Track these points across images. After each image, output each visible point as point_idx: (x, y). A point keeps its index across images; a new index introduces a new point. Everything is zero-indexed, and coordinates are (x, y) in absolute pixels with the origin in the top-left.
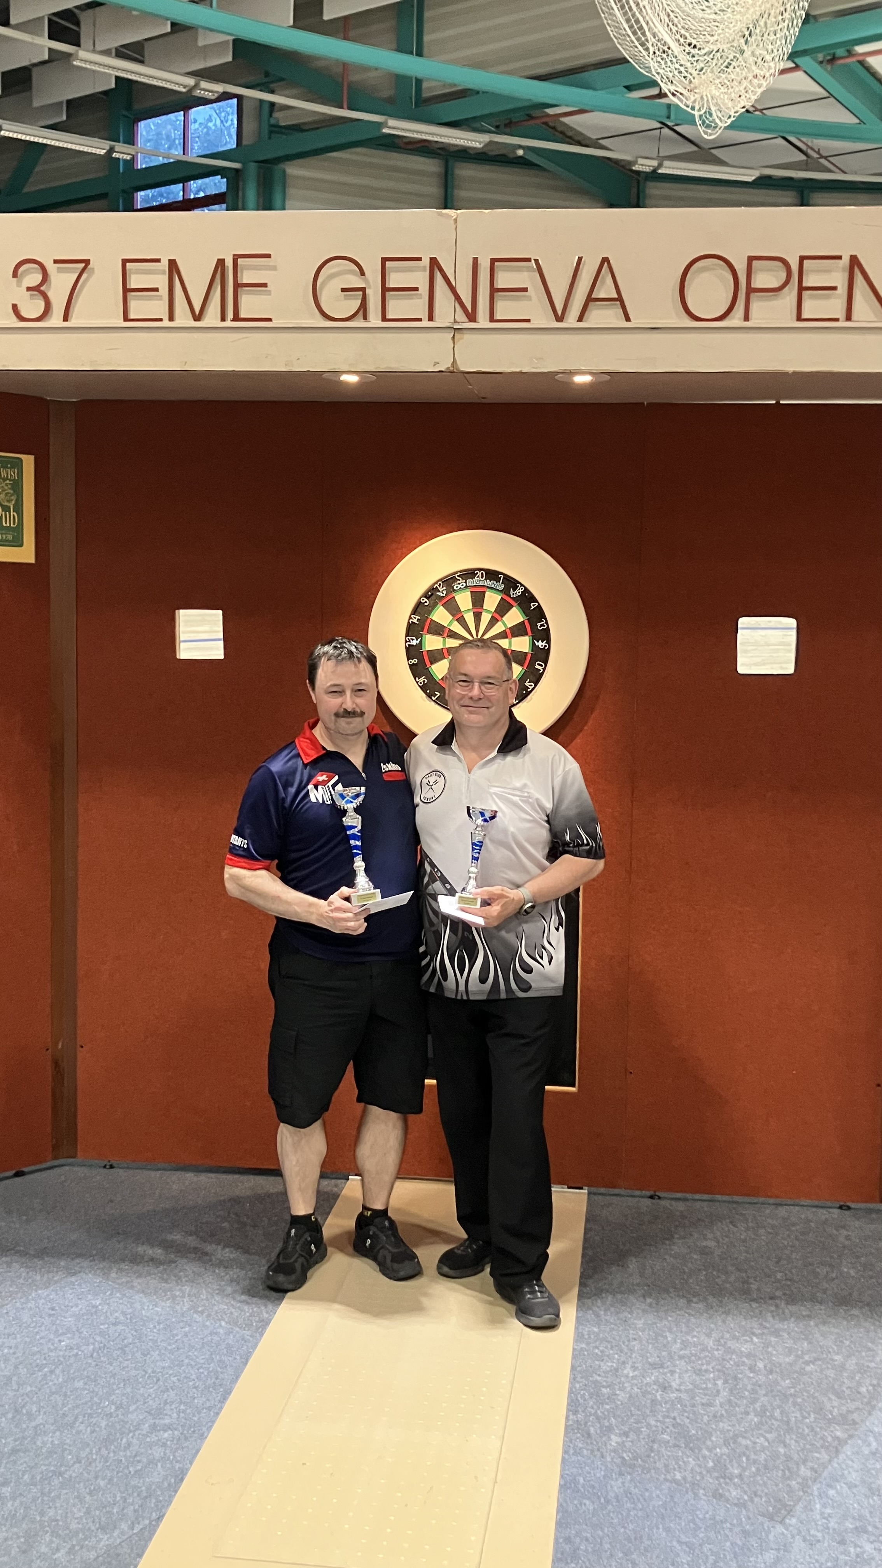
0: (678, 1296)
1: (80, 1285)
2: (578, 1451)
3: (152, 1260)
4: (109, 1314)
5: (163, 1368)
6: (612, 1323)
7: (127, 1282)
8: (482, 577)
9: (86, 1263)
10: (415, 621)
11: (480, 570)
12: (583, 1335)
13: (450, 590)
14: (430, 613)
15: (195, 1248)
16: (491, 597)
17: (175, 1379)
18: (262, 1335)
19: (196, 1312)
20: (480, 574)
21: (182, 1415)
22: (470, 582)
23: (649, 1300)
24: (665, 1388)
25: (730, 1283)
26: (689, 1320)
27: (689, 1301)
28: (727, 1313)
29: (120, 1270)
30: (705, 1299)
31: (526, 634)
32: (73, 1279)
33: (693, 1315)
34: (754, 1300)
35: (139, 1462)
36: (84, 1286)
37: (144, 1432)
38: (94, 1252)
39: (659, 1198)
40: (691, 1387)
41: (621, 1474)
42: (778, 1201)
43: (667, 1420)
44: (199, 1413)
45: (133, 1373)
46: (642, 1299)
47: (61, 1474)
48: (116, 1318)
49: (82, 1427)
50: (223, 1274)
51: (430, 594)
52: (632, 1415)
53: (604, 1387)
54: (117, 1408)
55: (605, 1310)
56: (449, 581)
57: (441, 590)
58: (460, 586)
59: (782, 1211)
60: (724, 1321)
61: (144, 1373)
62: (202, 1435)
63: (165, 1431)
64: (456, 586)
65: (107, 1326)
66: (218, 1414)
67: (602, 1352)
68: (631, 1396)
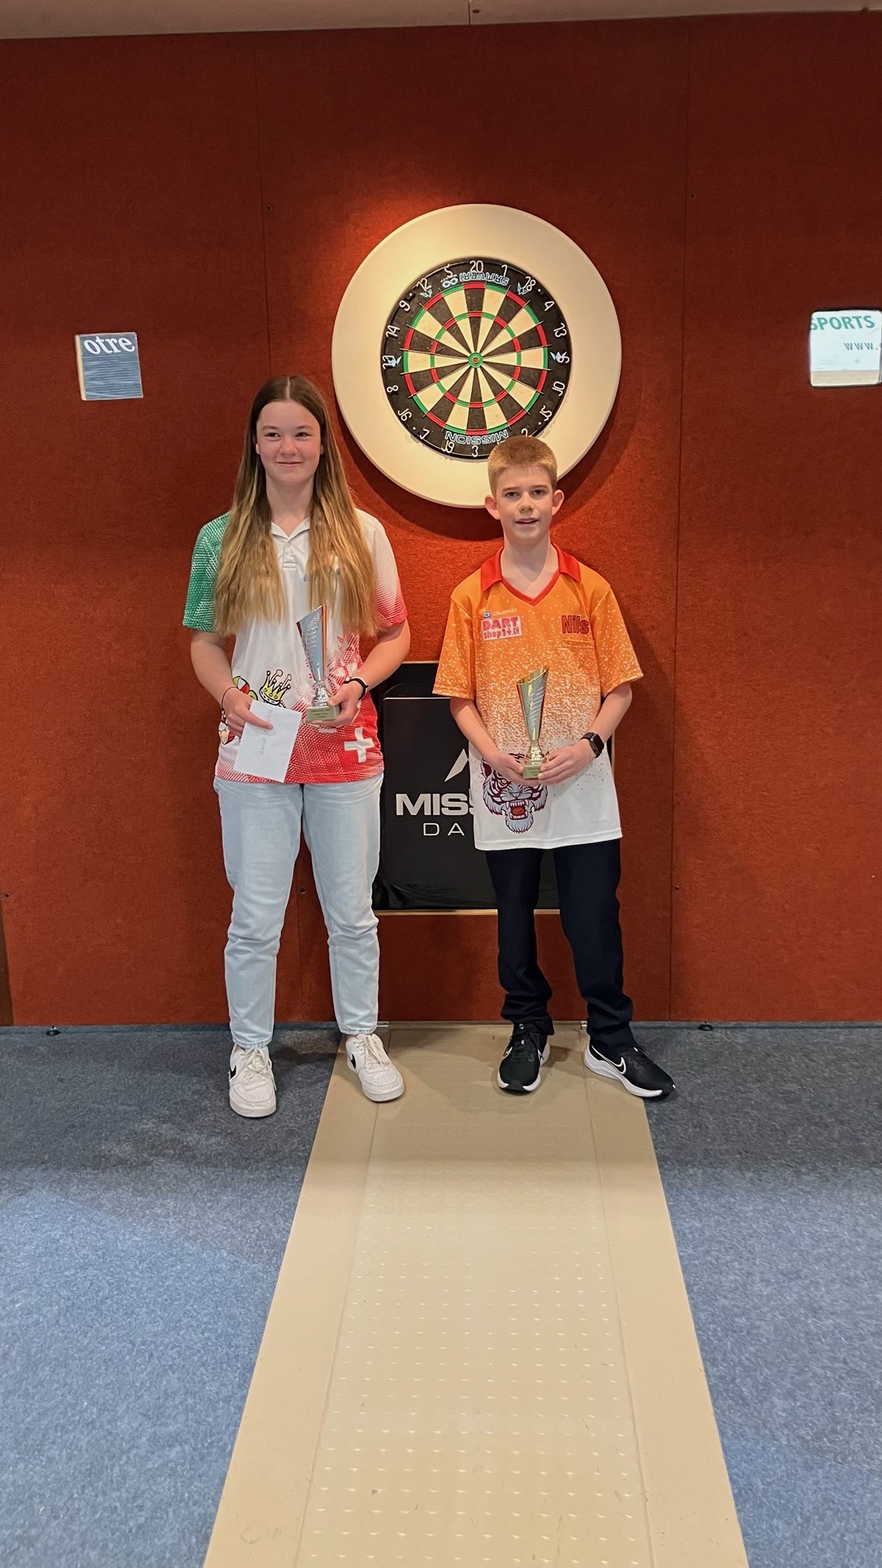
0: (782, 1165)
1: (32, 1208)
3: (121, 1162)
4: (74, 1251)
6: (714, 1214)
7: (93, 1199)
8: (480, 270)
9: (38, 1175)
10: (393, 333)
11: (476, 259)
12: (684, 1235)
13: (438, 288)
14: (411, 320)
15: (173, 1140)
16: (492, 295)
17: (173, 1353)
18: (278, 1269)
19: (188, 1238)
20: (476, 264)
21: (191, 1415)
22: (465, 276)
23: (749, 1175)
24: (815, 1311)
25: (836, 1141)
26: (807, 1202)
27: (798, 1173)
28: (848, 1184)
29: (83, 1181)
30: (814, 1168)
31: (540, 345)
32: (23, 1200)
33: (809, 1193)
34: (874, 1164)
35: (141, 1508)
36: (37, 1210)
37: (142, 1452)
38: (46, 1157)
39: (711, 1028)
40: (847, 1306)
43: (837, 1365)
44: (215, 1410)
45: (116, 1346)
46: (737, 1173)
47: (31, 1544)
48: (85, 1257)
49: (54, 1452)
50: (213, 1177)
51: (411, 294)
52: (789, 1361)
53: (736, 1315)
54: (101, 1412)
55: (701, 1194)
56: (435, 276)
57: (425, 288)
58: (450, 283)
59: (857, 1035)
60: (850, 1199)
61: (130, 1346)
64: (445, 284)
67: (717, 1259)
68: (776, 1329)
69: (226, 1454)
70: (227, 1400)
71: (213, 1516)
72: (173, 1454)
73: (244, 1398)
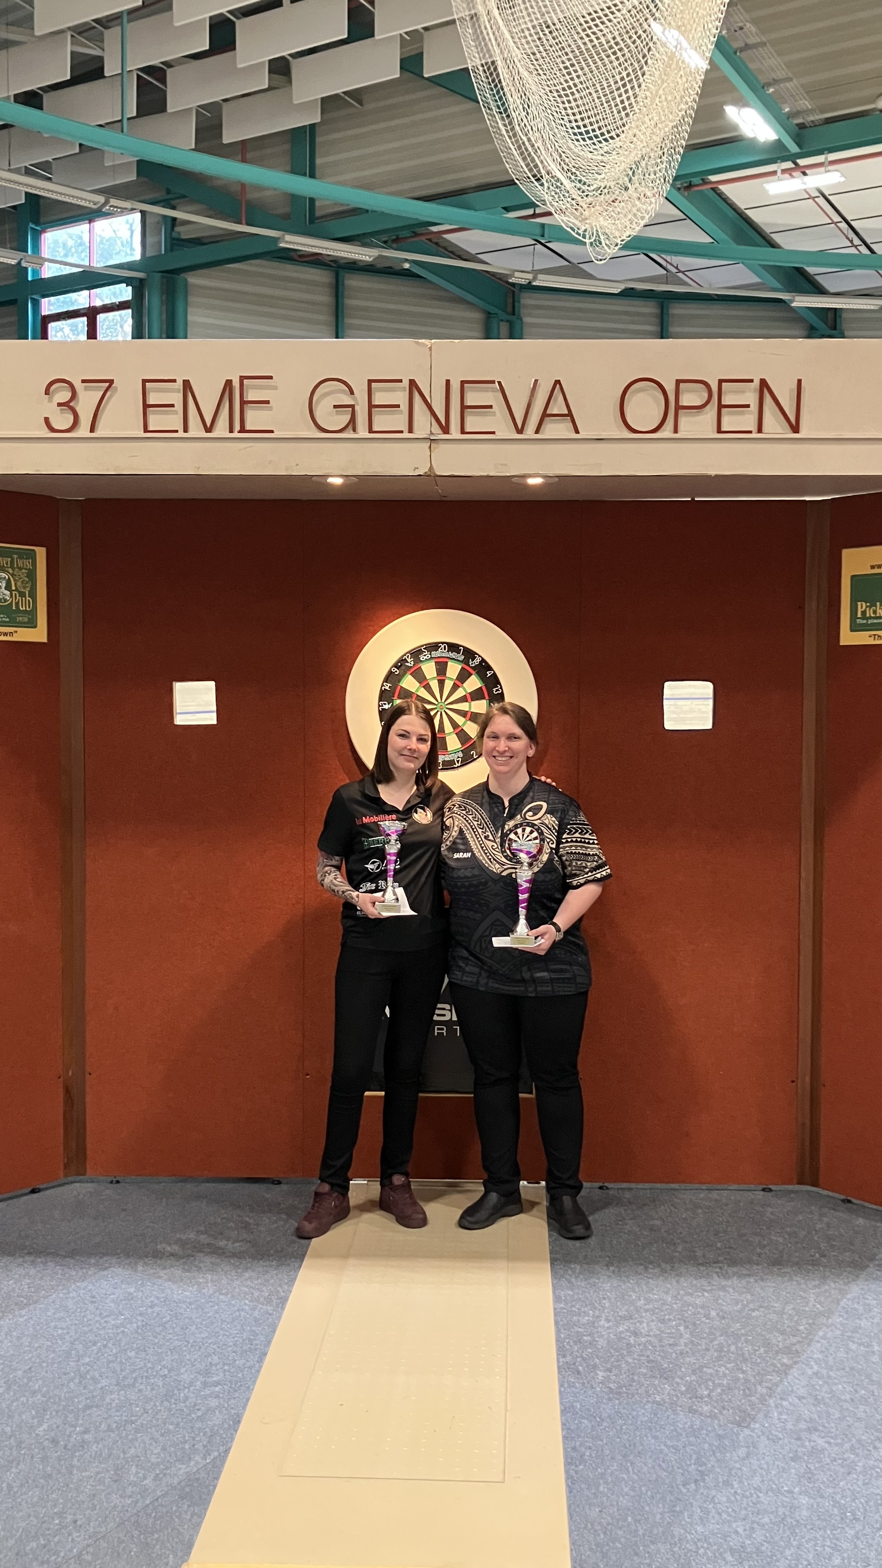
0: (635, 1264)
1: (112, 1277)
2: (572, 1385)
3: (172, 1255)
4: (144, 1298)
5: (203, 1338)
6: (583, 1287)
7: (154, 1273)
8: (445, 649)
9: (114, 1260)
10: (387, 688)
11: (443, 643)
12: (560, 1297)
13: (417, 660)
14: (399, 681)
15: (208, 1244)
16: (452, 666)
17: (215, 1347)
18: (283, 1309)
19: (221, 1294)
20: (443, 646)
21: (227, 1373)
22: (434, 654)
23: (612, 1268)
24: (635, 1334)
25: (678, 1252)
26: (648, 1282)
27: (646, 1268)
28: (680, 1275)
29: (146, 1264)
30: (659, 1266)
31: (484, 698)
32: (105, 1273)
33: (650, 1278)
34: (701, 1264)
35: (199, 1410)
36: (116, 1278)
37: (198, 1388)
38: (119, 1251)
39: (607, 1188)
40: (658, 1332)
41: (610, 1399)
42: (709, 1186)
43: (642, 1358)
44: (242, 1371)
45: (177, 1343)
46: (606, 1268)
47: (132, 1422)
48: (152, 1302)
49: (142, 1387)
50: (237, 1264)
51: (400, 664)
52: (613, 1356)
53: (585, 1336)
54: (169, 1371)
55: (576, 1278)
56: (416, 653)
57: (409, 660)
58: (426, 657)
59: (714, 1195)
60: (678, 1282)
61: (186, 1343)
62: (248, 1388)
63: (216, 1386)
64: (422, 658)
65: (145, 1308)
66: (258, 1371)
67: (579, 1309)
68: (609, 1342)
69: (249, 1390)
70: (250, 1368)
71: (242, 1414)
72: (217, 1389)
73: (261, 1367)
